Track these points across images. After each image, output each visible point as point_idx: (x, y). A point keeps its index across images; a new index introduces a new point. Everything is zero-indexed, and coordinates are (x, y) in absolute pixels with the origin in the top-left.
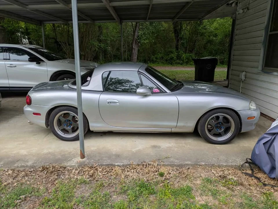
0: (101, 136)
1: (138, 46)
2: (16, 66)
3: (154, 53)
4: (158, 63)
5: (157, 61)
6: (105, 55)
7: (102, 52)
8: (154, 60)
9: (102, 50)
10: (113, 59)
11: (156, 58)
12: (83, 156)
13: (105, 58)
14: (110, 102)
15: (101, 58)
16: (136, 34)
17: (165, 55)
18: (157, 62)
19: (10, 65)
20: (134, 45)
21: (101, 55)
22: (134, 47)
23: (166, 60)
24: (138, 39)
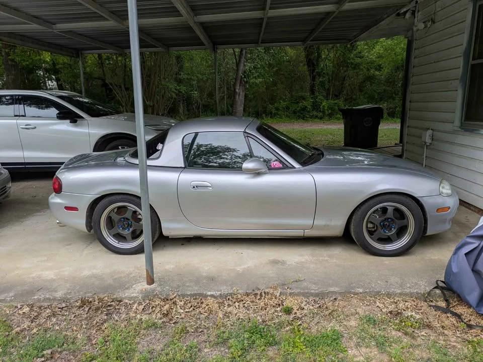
1: (245, 89)
2: (35, 128)
3: (273, 100)
4: (280, 118)
5: (278, 115)
6: (188, 105)
7: (184, 100)
8: (274, 112)
9: (183, 97)
10: (202, 113)
11: (277, 109)
12: (151, 281)
13: (188, 110)
14: (197, 186)
15: (181, 111)
16: (241, 67)
17: (292, 103)
19: (26, 125)
20: (238, 87)
21: (181, 105)
22: (237, 90)
23: (295, 112)
24: (245, 77)
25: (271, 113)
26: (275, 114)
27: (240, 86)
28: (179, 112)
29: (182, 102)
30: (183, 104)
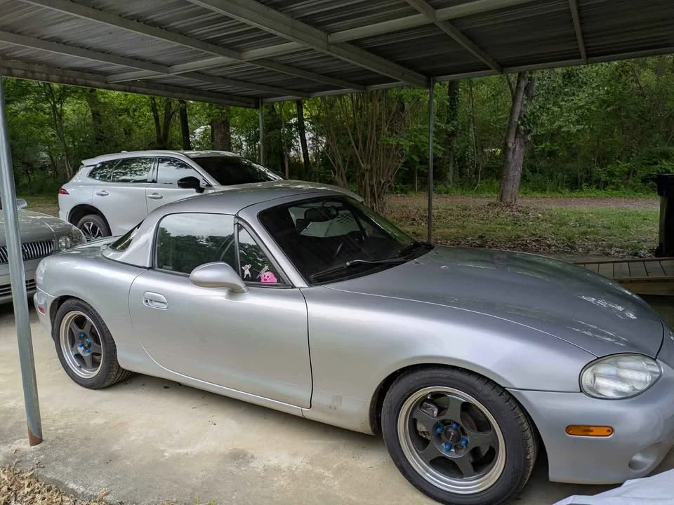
0: (166, 387)
1: (525, 143)
2: (161, 197)
3: (604, 159)
4: (617, 188)
5: (613, 183)
6: (461, 168)
7: (455, 162)
8: (603, 179)
9: (455, 157)
10: (482, 179)
11: (611, 174)
12: (36, 439)
13: (461, 175)
14: (151, 300)
15: (450, 176)
16: (518, 109)
17: (643, 164)
18: (611, 186)
20: (511, 139)
21: (451, 168)
22: (510, 145)
23: (644, 181)
24: (523, 124)
25: (598, 181)
26: (606, 184)
27: (516, 137)
28: (446, 179)
29: (451, 164)
30: (454, 166)
